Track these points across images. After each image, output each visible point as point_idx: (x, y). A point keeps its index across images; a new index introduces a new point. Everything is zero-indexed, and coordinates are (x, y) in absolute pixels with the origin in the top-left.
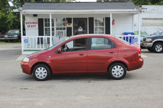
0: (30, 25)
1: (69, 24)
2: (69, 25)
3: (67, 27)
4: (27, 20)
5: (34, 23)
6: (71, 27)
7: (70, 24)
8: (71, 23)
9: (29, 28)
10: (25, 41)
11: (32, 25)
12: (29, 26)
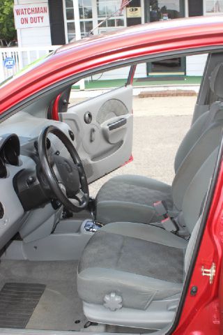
0: (28, 16)
1: (133, 10)
2: (134, 12)
3: (129, 17)
4: (18, 4)
5: (37, 10)
6: (138, 16)
7: (136, 10)
8: (139, 5)
9: (25, 25)
10: (7, 63)
11: (33, 15)
12: (25, 21)
